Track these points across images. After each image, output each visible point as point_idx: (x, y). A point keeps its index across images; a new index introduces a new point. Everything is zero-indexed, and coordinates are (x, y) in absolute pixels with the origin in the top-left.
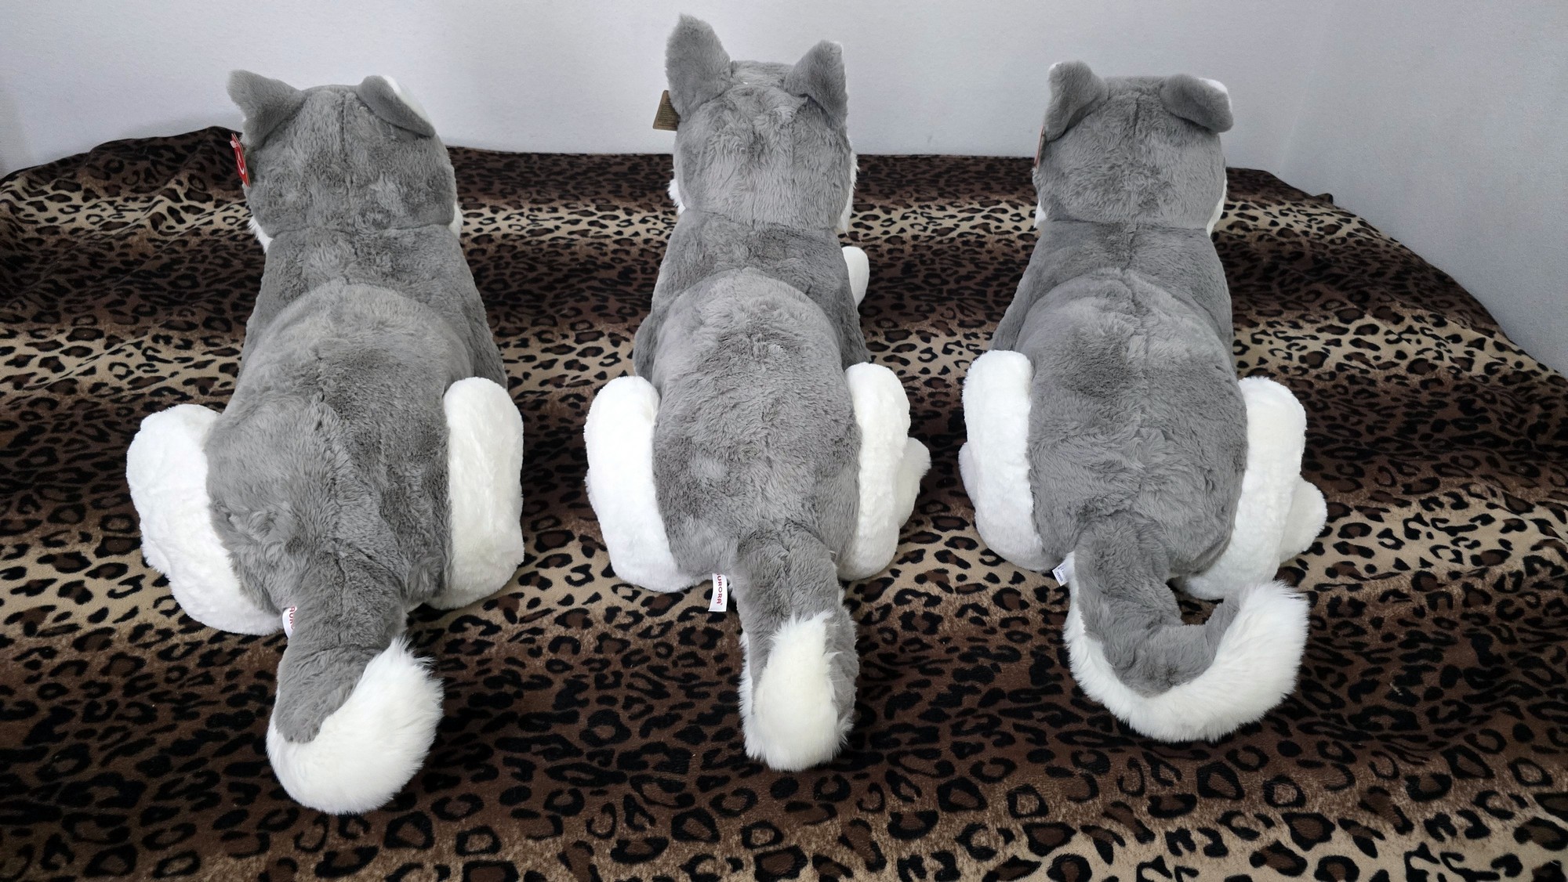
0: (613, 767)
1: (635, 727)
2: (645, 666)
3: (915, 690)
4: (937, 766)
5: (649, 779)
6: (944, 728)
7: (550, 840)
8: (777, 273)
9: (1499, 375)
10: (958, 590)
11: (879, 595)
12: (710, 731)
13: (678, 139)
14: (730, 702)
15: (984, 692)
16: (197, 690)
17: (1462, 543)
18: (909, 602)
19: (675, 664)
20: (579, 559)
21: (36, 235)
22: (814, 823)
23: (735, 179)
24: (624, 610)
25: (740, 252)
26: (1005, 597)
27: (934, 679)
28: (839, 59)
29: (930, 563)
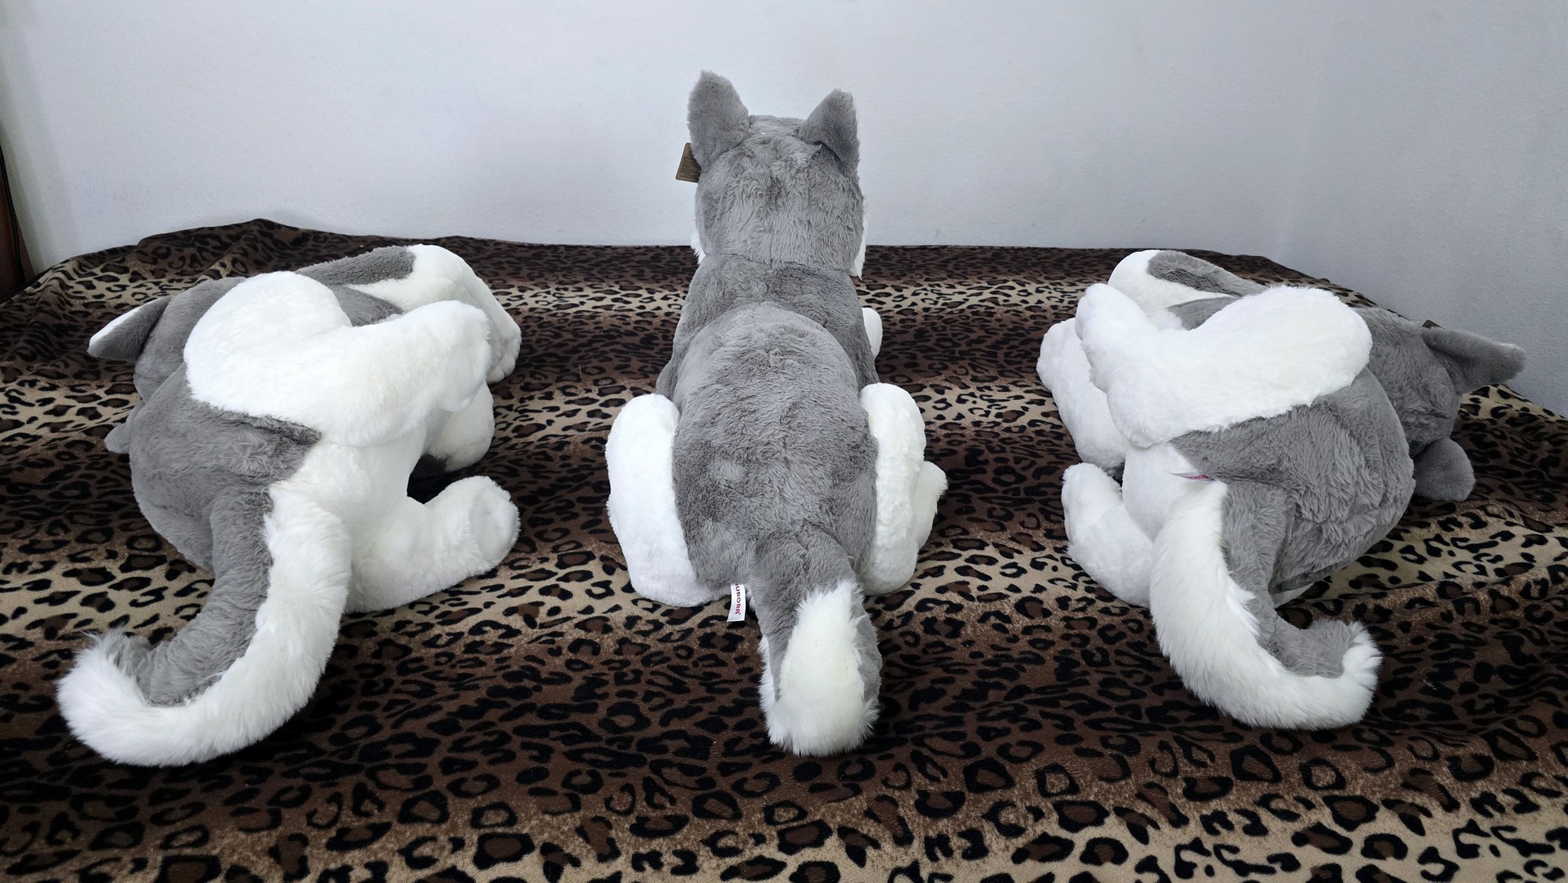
0: (633, 750)
2: (665, 665)
3: (939, 686)
4: (963, 747)
5: (669, 764)
6: (970, 717)
7: (567, 815)
8: (795, 307)
9: (1506, 418)
10: (980, 599)
11: (900, 604)
12: (731, 721)
13: (699, 189)
14: (752, 697)
15: (1009, 689)
17: (1484, 559)
18: (930, 609)
19: (695, 664)
20: (600, 575)
21: (83, 309)
22: (838, 801)
23: (754, 221)
24: (645, 618)
25: (758, 288)
26: (1027, 605)
27: (957, 677)
28: (851, 106)
29: (950, 576)
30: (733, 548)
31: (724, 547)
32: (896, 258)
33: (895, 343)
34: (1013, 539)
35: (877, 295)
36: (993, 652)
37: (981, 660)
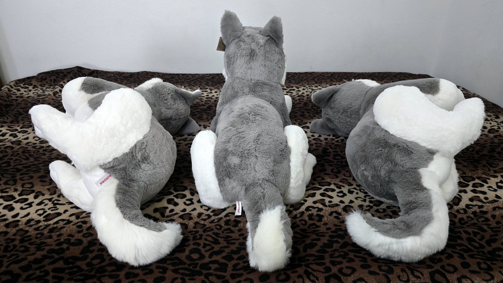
0: (198, 269)
1: (207, 254)
2: (211, 232)
3: (315, 242)
4: (324, 268)
5: (211, 274)
6: (327, 256)
8: (260, 97)
10: (329, 206)
11: (299, 208)
12: (235, 256)
13: (225, 54)
14: (243, 246)
15: (341, 243)
16: (45, 241)
18: (311, 210)
19: (223, 232)
20: (189, 196)
21: (16, 98)
23: (245, 65)
24: (205, 214)
25: (246, 90)
26: (347, 208)
27: (322, 238)
28: (280, 22)
29: (318, 197)
30: (236, 189)
31: (233, 188)
32: (297, 76)
33: (296, 108)
34: (341, 181)
35: (290, 90)
36: (335, 227)
37: (330, 231)
